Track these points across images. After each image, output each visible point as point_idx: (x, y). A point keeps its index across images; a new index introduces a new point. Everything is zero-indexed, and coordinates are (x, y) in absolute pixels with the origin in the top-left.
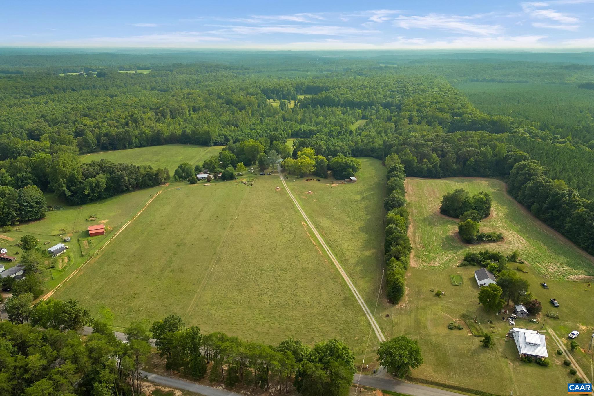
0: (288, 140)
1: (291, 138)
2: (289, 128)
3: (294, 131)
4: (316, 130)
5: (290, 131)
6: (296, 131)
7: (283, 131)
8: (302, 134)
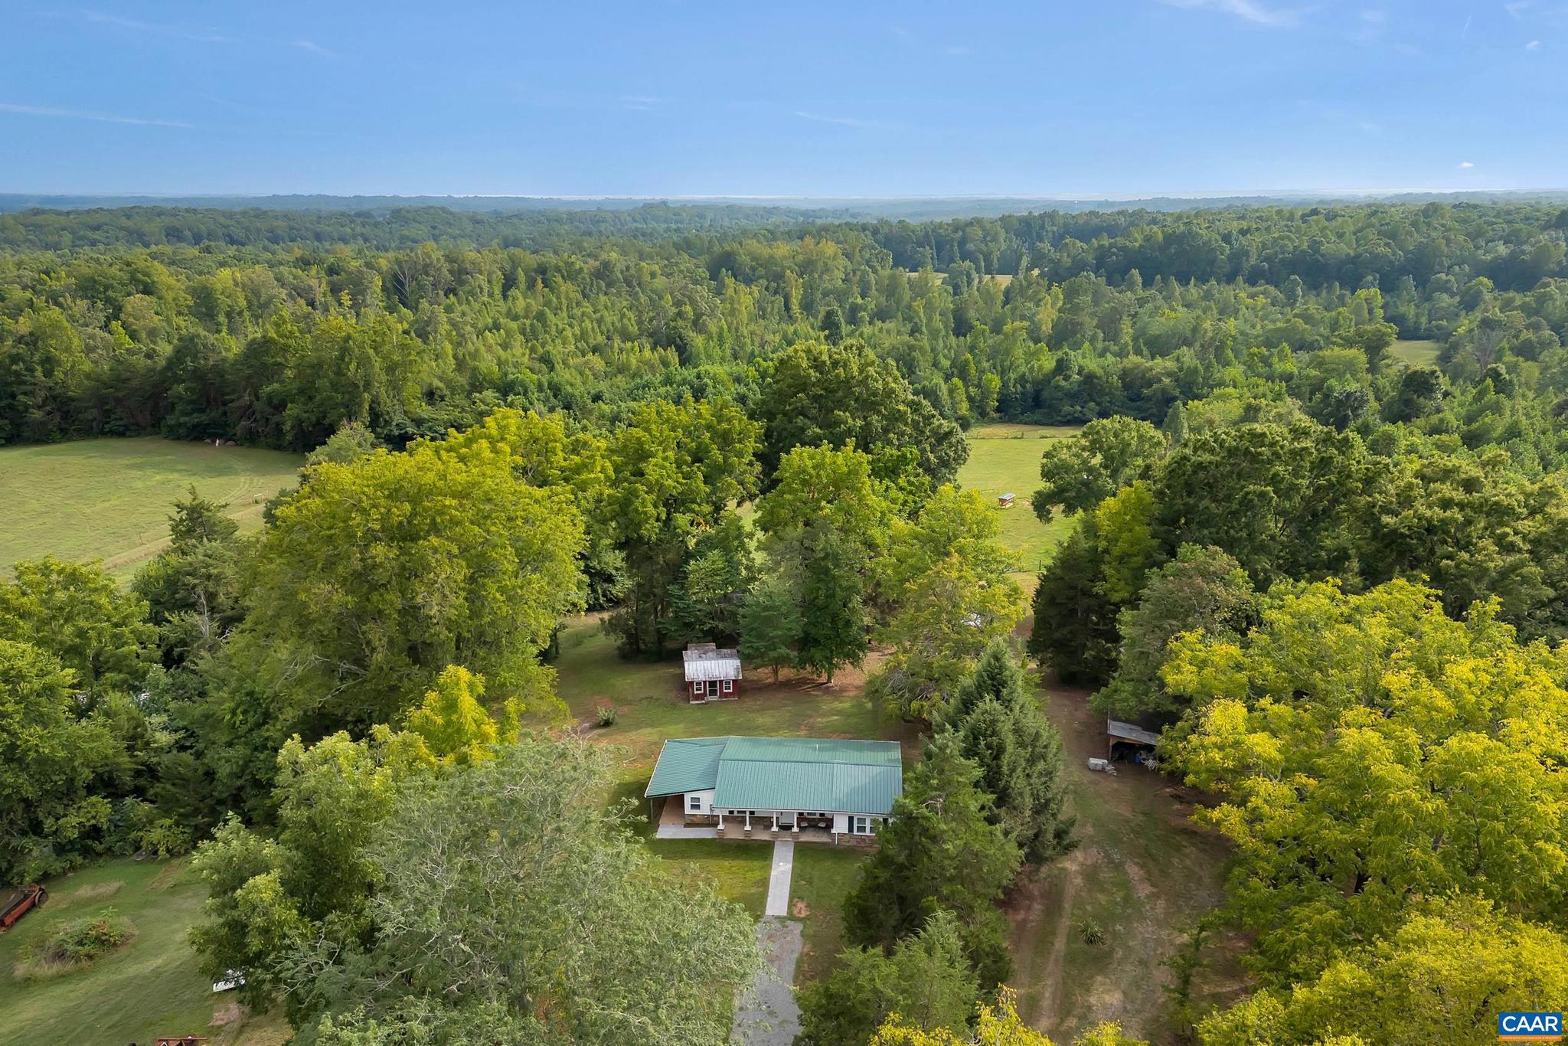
0: (974, 431)
1: (993, 422)
2: (986, 365)
3: (1022, 379)
4: (1169, 374)
5: (995, 382)
6: (1035, 382)
7: (947, 378)
8: (1073, 396)
